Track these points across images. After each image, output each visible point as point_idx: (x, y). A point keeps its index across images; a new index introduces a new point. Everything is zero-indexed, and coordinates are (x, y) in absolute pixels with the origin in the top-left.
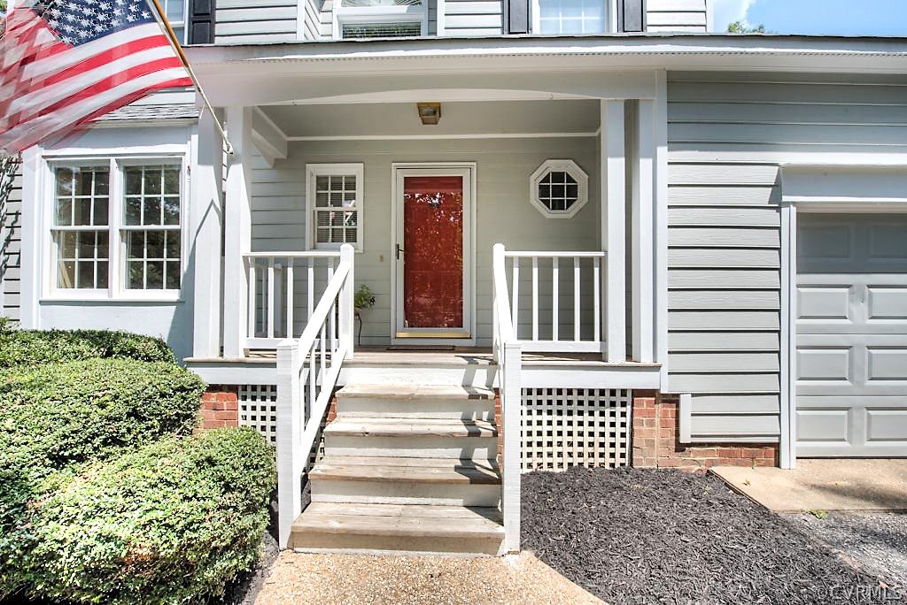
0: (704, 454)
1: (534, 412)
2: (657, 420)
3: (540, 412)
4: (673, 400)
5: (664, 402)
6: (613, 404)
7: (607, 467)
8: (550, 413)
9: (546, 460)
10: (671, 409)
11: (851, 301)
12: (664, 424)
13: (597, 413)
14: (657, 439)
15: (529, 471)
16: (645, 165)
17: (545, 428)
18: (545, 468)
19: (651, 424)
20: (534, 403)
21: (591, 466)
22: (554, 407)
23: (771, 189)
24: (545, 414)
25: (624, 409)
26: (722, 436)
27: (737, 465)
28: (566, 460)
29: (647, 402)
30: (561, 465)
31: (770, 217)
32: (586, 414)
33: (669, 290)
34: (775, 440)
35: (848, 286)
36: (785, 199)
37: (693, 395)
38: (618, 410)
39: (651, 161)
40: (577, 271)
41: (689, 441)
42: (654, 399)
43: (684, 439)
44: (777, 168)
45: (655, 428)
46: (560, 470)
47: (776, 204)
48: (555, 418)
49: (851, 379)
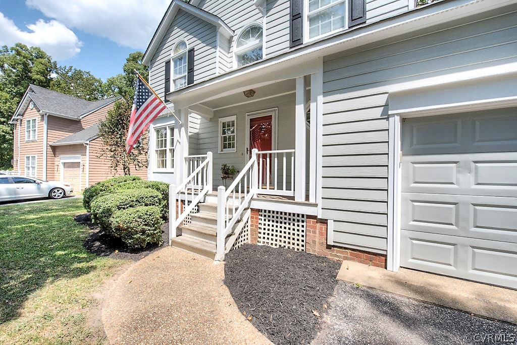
0: (342, 253)
1: (267, 220)
2: (317, 231)
3: (269, 221)
4: (324, 222)
5: (321, 222)
6: (298, 221)
7: (296, 250)
8: (273, 221)
9: (270, 241)
10: (324, 227)
11: (458, 172)
12: (321, 234)
13: (292, 224)
14: (317, 240)
15: (263, 245)
16: (313, 106)
17: (271, 228)
18: (270, 245)
19: (314, 232)
20: (267, 216)
21: (289, 248)
22: (275, 219)
23: (383, 108)
24: (271, 222)
25: (303, 224)
26: (351, 245)
27: (361, 262)
28: (278, 243)
29: (313, 221)
30: (276, 245)
31: (383, 124)
32: (287, 224)
33: (323, 167)
34: (384, 253)
35: (456, 162)
36: (390, 112)
37: (335, 221)
38: (301, 224)
39: (316, 103)
40: (285, 159)
41: (333, 244)
42: (315, 220)
43: (330, 243)
44: (388, 94)
45: (317, 235)
46: (275, 247)
47: (386, 116)
48: (275, 224)
49: (457, 225)
